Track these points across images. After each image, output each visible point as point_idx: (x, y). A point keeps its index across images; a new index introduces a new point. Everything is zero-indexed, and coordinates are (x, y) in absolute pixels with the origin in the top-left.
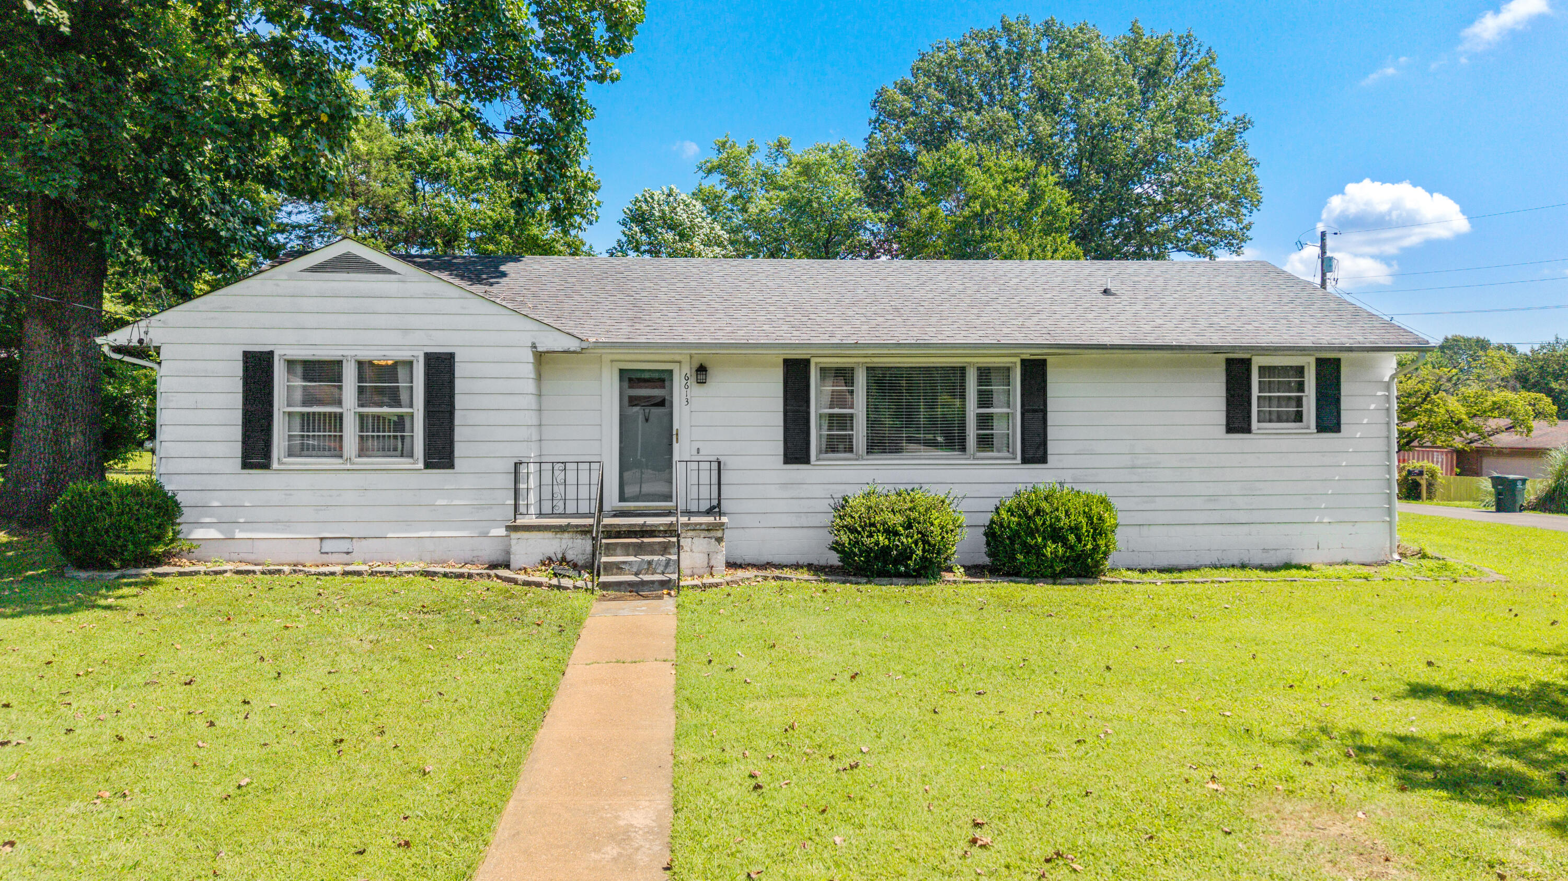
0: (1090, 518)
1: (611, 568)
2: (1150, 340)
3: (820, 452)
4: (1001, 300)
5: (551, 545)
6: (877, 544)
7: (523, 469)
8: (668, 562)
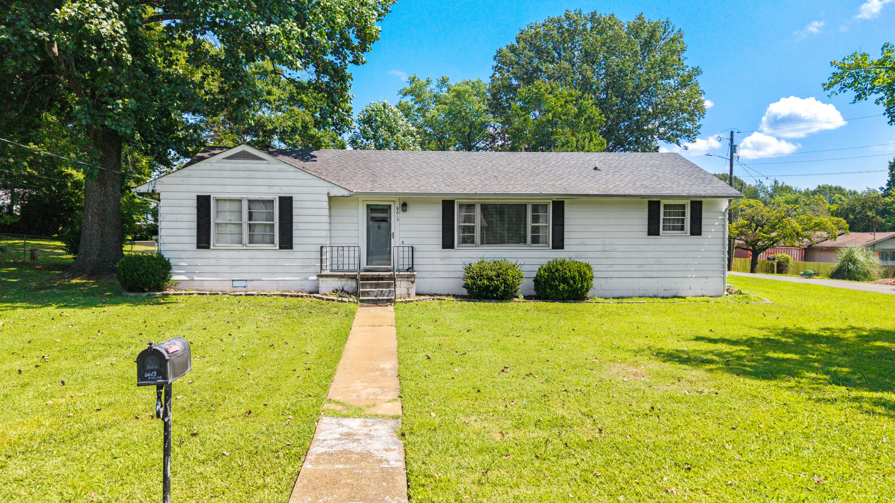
0: (580, 273)
1: (364, 293)
2: (611, 192)
3: (459, 243)
4: (545, 173)
5: (337, 284)
6: (484, 284)
7: (324, 250)
8: (390, 291)
